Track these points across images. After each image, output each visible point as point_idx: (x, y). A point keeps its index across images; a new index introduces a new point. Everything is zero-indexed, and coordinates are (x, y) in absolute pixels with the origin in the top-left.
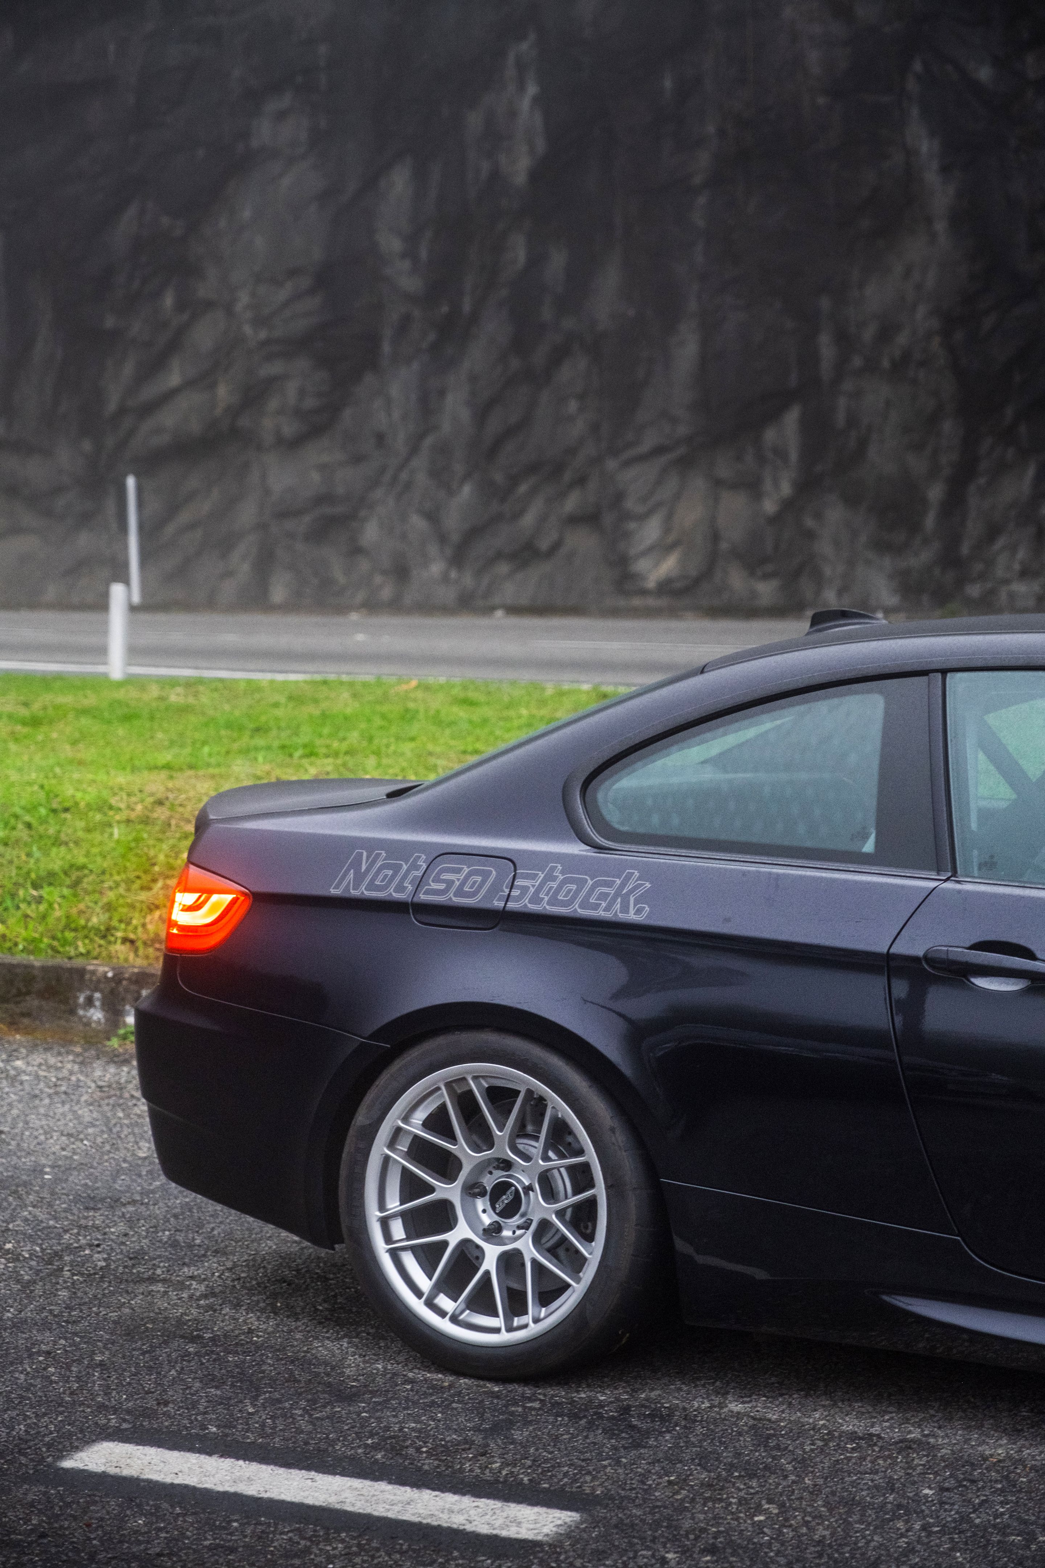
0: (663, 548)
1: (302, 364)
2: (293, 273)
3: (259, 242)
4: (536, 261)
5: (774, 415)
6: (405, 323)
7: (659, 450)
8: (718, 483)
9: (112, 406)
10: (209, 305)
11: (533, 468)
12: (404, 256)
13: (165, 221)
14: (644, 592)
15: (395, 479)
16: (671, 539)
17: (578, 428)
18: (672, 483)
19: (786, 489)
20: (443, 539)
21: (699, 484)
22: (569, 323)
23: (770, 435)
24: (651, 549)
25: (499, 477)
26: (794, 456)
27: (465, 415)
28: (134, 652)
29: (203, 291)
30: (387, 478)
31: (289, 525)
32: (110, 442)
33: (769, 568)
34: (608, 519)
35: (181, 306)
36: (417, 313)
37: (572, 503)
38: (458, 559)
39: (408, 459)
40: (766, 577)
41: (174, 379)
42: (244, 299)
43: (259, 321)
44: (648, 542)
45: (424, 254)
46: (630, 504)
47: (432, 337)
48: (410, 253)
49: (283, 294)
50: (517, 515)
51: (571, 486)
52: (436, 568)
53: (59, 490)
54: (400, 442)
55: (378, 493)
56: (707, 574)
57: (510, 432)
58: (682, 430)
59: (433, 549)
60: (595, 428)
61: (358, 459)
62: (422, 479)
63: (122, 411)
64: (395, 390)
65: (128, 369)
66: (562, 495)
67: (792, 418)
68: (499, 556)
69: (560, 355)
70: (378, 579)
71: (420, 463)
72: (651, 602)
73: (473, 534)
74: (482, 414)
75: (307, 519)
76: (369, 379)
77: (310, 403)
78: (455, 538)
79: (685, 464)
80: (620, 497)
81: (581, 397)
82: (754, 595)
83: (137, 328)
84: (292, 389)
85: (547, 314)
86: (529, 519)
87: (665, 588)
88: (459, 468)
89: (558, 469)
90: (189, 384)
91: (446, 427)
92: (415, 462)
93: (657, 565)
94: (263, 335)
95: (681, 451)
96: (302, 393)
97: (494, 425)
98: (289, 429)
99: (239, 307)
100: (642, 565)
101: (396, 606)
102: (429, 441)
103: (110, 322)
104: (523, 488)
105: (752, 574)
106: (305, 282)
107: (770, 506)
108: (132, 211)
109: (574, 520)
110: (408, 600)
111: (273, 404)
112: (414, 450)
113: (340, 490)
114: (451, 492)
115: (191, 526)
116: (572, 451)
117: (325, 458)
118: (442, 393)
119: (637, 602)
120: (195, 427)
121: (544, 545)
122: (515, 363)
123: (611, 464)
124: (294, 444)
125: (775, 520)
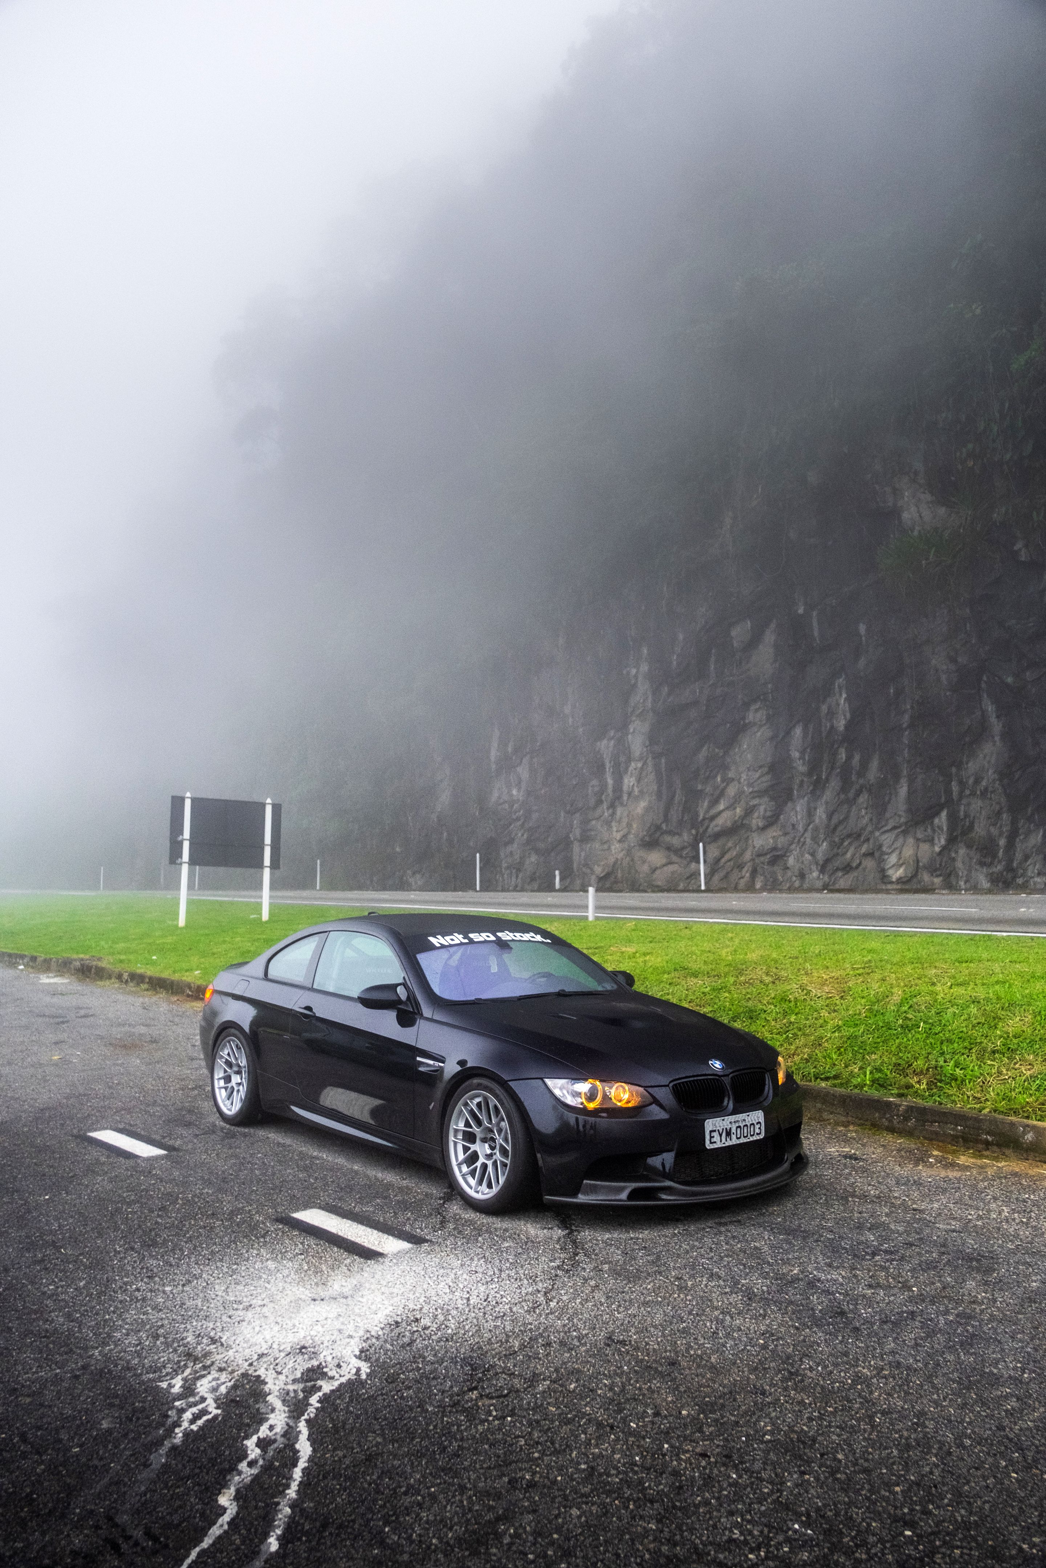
0: (898, 866)
1: (766, 799)
2: (761, 767)
3: (749, 756)
4: (849, 758)
5: (938, 814)
6: (802, 781)
7: (894, 828)
8: (918, 840)
9: (701, 817)
10: (733, 779)
11: (849, 836)
12: (799, 759)
13: (717, 750)
14: (892, 883)
15: (799, 840)
16: (901, 862)
17: (865, 820)
18: (901, 840)
19: (943, 842)
20: (817, 864)
21: (911, 841)
22: (861, 781)
23: (936, 821)
24: (893, 866)
25: (837, 839)
26: (945, 828)
27: (824, 816)
28: (598, 908)
29: (731, 775)
30: (796, 841)
31: (762, 859)
32: (701, 830)
33: (938, 873)
34: (877, 854)
35: (723, 781)
36: (805, 779)
37: (864, 849)
38: (823, 870)
39: (803, 834)
40: (937, 876)
41: (721, 807)
42: (744, 776)
43: (750, 785)
44: (892, 863)
45: (807, 758)
46: (884, 849)
47: (811, 788)
48: (802, 758)
49: (757, 775)
50: (846, 853)
51: (864, 842)
52: (815, 874)
53: (683, 848)
54: (801, 828)
55: (793, 846)
56: (915, 875)
57: (840, 822)
58: (903, 820)
59: (814, 867)
60: (871, 820)
61: (785, 834)
62: (808, 841)
63: (704, 819)
64: (798, 809)
65: (706, 804)
66: (861, 846)
67: (944, 814)
68: (837, 869)
69: (858, 793)
70: (794, 879)
71: (808, 835)
72: (895, 886)
73: (827, 861)
74: (830, 817)
75: (768, 856)
76: (789, 804)
77: (769, 814)
78: (821, 862)
79: (905, 833)
80: (880, 846)
81: (866, 808)
82: (933, 883)
83: (708, 789)
84: (762, 808)
85: (854, 778)
86: (849, 855)
87: (899, 881)
88: (822, 836)
89: (859, 835)
90: (727, 808)
91: (817, 821)
92: (806, 835)
93: (896, 871)
94: (751, 790)
95: (903, 828)
96: (765, 811)
97: (835, 820)
98: (761, 824)
99: (742, 780)
100: (890, 872)
101: (800, 890)
102: (811, 826)
103: (700, 787)
104: (846, 843)
105: (932, 875)
106: (766, 769)
107: (937, 849)
108: (705, 748)
109: (865, 855)
110: (805, 886)
111: (756, 815)
112: (806, 830)
113: (780, 846)
114: (819, 846)
115: (730, 860)
116: (863, 829)
117: (775, 834)
118: (815, 809)
119: (889, 887)
120: (729, 824)
121: (854, 865)
122: (842, 796)
123: (877, 834)
124: (764, 828)
125: (940, 853)
